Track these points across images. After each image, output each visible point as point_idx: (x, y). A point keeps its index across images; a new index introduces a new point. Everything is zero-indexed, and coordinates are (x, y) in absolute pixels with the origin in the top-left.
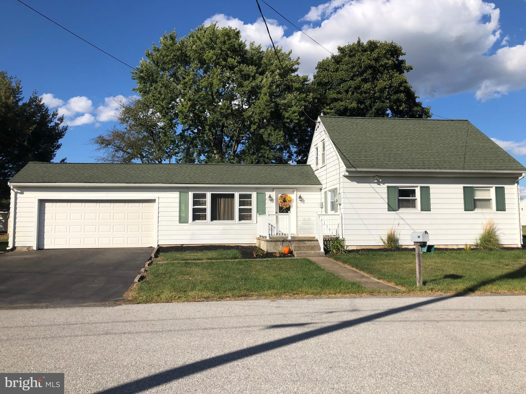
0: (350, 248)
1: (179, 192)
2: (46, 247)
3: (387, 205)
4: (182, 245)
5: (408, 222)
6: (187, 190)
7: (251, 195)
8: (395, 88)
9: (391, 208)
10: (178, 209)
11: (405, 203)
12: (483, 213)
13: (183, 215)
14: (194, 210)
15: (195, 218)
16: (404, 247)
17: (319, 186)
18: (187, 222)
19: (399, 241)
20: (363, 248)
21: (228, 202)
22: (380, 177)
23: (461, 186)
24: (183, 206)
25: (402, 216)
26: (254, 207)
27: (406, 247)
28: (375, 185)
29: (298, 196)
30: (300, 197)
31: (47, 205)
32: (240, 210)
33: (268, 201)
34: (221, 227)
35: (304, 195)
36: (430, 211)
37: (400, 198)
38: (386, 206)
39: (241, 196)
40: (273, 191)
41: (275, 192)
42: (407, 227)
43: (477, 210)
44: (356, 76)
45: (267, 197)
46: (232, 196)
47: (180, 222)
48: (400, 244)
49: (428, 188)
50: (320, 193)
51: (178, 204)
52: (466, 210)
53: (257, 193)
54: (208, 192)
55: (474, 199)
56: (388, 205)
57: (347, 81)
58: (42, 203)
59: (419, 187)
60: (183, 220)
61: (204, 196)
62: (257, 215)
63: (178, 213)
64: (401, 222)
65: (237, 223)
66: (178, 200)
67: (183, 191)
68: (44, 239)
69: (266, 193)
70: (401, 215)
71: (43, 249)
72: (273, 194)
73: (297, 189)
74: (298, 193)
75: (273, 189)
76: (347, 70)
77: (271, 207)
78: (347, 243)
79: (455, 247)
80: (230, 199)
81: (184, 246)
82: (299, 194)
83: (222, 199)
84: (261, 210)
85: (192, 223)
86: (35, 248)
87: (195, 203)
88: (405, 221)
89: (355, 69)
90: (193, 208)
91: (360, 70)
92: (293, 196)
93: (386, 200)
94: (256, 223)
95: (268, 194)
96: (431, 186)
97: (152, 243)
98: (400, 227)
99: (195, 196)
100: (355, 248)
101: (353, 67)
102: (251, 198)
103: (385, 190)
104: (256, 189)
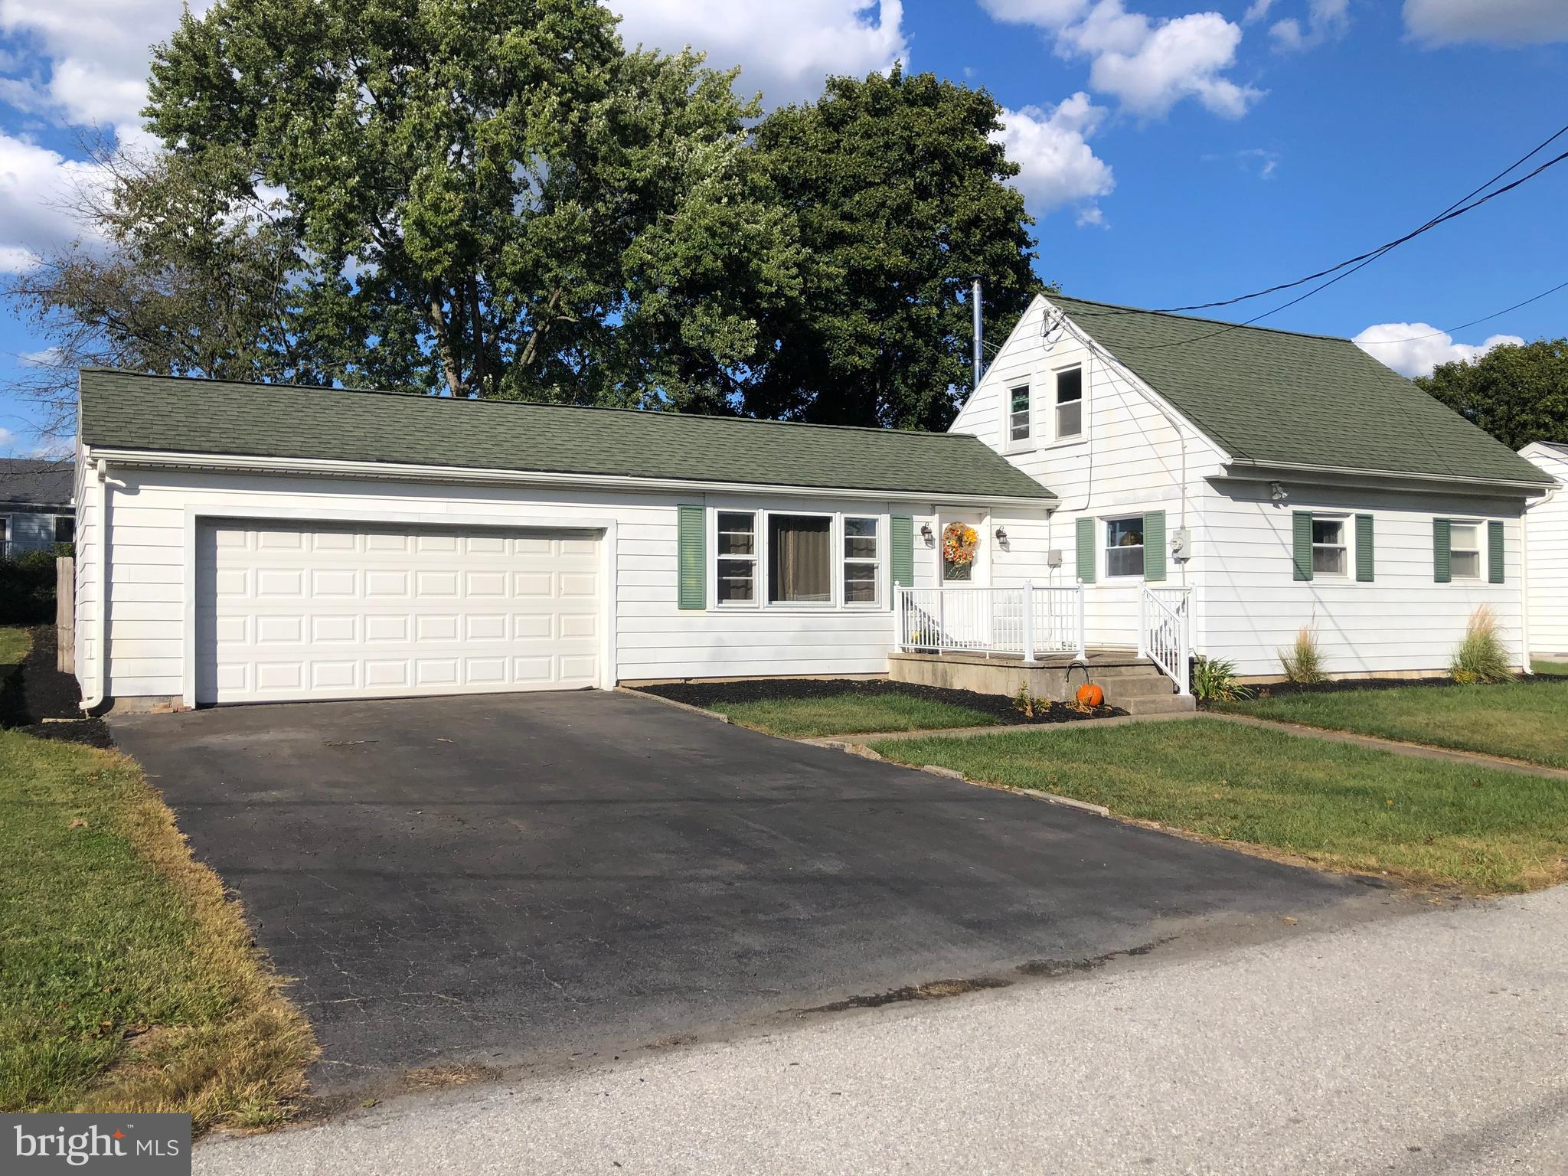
1: (676, 508)
2: (223, 697)
3: (1291, 563)
4: (687, 679)
5: (1334, 610)
6: (697, 501)
7: (874, 521)
8: (996, 225)
9: (1299, 573)
10: (674, 563)
11: (1324, 560)
12: (1466, 588)
13: (691, 582)
14: (724, 567)
15: (726, 592)
17: (1049, 503)
18: (701, 606)
21: (807, 542)
22: (1285, 486)
23: (1429, 517)
24: (690, 551)
26: (882, 559)
28: (1268, 507)
29: (995, 529)
30: (1000, 534)
31: (223, 537)
32: (848, 567)
33: (919, 542)
34: (796, 622)
35: (1013, 527)
36: (1372, 581)
37: (1316, 544)
38: (1290, 567)
39: (851, 525)
40: (933, 513)
41: (937, 515)
42: (1330, 623)
43: (1455, 583)
44: (895, 172)
45: (917, 530)
46: (823, 524)
47: (684, 605)
49: (1370, 518)
50: (1045, 522)
51: (676, 545)
52: (1438, 579)
53: (893, 518)
54: (761, 510)
55: (1450, 551)
56: (1295, 562)
57: (871, 184)
58: (207, 526)
59: (1353, 517)
60: (690, 599)
61: (747, 522)
62: (893, 585)
63: (676, 575)
64: (1319, 610)
65: (838, 609)
66: (674, 534)
67: (689, 502)
68: (216, 665)
69: (915, 518)
70: (1318, 592)
71: (213, 705)
72: (934, 522)
73: (994, 510)
74: (995, 521)
75: (933, 507)
76: (871, 154)
77: (928, 560)
79: (1415, 676)
80: (811, 533)
81: (691, 682)
82: (999, 523)
83: (791, 533)
84: (903, 572)
85: (717, 610)
86: (190, 701)
87: (724, 545)
88: (1325, 608)
89: (893, 155)
90: (719, 561)
91: (908, 157)
92: (983, 530)
93: (1291, 549)
94: (889, 609)
95: (919, 521)
96: (1377, 514)
97: (593, 676)
99: (725, 521)
101: (888, 147)
102: (874, 534)
103: (1289, 523)
104: (888, 505)
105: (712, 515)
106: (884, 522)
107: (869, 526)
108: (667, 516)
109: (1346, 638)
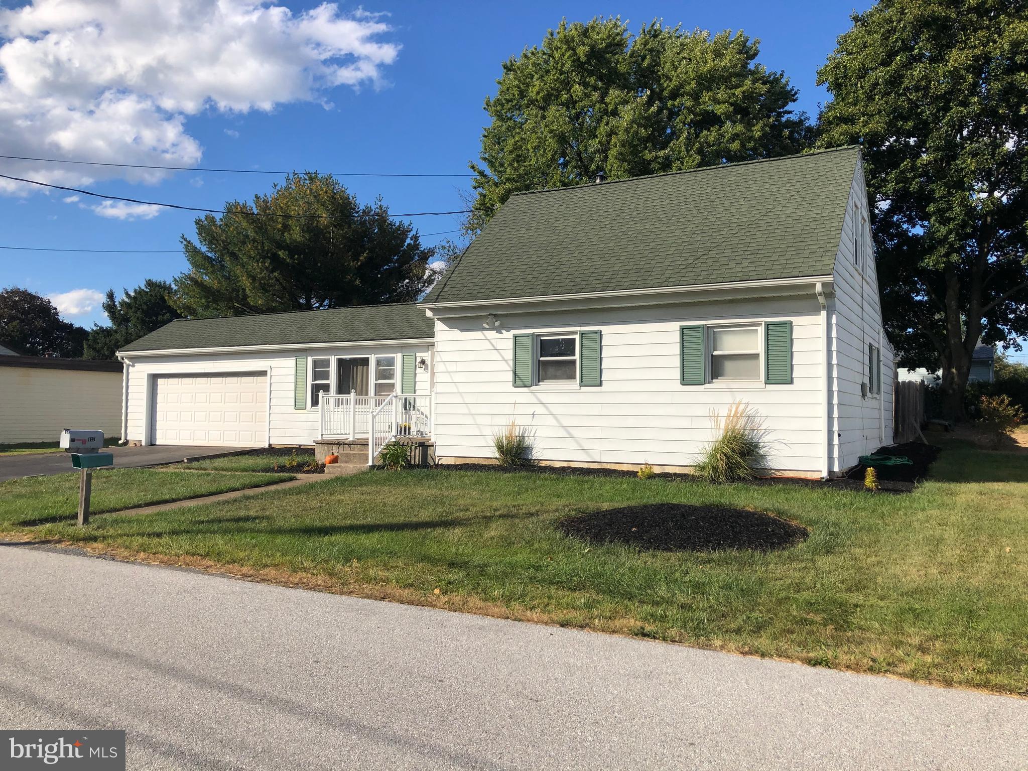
0: (445, 462)
1: (295, 358)
2: (158, 443)
3: (511, 374)
4: (300, 445)
5: (555, 410)
6: (306, 353)
7: (393, 358)
9: (518, 381)
10: (292, 386)
11: (551, 371)
13: (300, 396)
14: (314, 388)
15: (315, 400)
16: (543, 464)
18: (304, 408)
19: (534, 451)
20: (468, 461)
22: (501, 317)
23: (676, 326)
24: (300, 381)
25: (544, 398)
26: (397, 380)
27: (548, 463)
28: (492, 334)
31: (159, 381)
32: (377, 385)
33: (419, 370)
37: (542, 359)
38: (510, 376)
39: (379, 363)
40: (428, 351)
41: (430, 352)
42: (551, 421)
43: (718, 383)
45: (418, 361)
46: (365, 362)
47: (296, 407)
48: (534, 458)
49: (599, 333)
51: (293, 377)
52: (684, 381)
53: (404, 356)
54: (334, 357)
55: (712, 355)
56: (514, 373)
58: (154, 378)
59: (579, 334)
60: (299, 404)
61: (326, 363)
63: (293, 392)
64: (540, 410)
66: (293, 371)
67: (301, 355)
68: (156, 430)
69: (418, 354)
70: (540, 395)
71: (156, 445)
72: (428, 356)
75: (428, 347)
77: (425, 380)
78: (439, 452)
80: (362, 367)
84: (409, 387)
85: (311, 410)
86: (143, 443)
87: (315, 376)
88: (547, 408)
90: (313, 384)
93: (511, 364)
95: (420, 356)
96: (606, 329)
98: (537, 421)
99: (316, 364)
100: (451, 461)
102: (394, 366)
103: (510, 344)
104: (402, 348)
105: (310, 360)
106: (398, 357)
107: (391, 362)
108: (290, 362)
109: (569, 433)
